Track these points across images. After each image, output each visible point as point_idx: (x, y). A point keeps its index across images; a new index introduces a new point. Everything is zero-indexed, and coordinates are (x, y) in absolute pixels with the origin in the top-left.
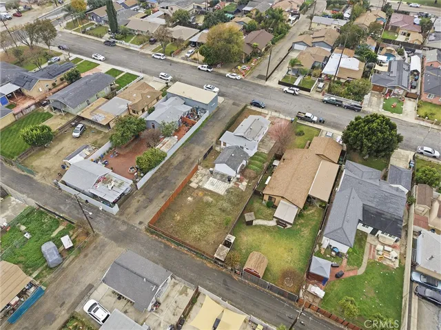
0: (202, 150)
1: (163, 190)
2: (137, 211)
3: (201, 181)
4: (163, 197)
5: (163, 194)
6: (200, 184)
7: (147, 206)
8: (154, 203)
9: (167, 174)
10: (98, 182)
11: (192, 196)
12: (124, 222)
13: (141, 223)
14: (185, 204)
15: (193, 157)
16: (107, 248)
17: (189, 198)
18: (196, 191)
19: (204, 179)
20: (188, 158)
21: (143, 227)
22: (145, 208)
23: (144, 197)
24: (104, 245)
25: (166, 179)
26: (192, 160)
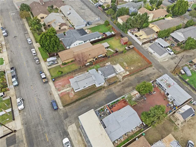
0: (114, 89)
1: (142, 77)
2: (154, 74)
3: (124, 73)
4: (143, 74)
5: (142, 76)
6: (125, 72)
7: (150, 74)
8: (147, 74)
12: (160, 72)
13: (154, 69)
14: (135, 68)
15: (121, 87)
16: (167, 67)
17: (132, 69)
18: (128, 70)
19: (122, 73)
20: (123, 88)
21: (153, 67)
23: (150, 78)
24: (168, 68)
26: (122, 86)
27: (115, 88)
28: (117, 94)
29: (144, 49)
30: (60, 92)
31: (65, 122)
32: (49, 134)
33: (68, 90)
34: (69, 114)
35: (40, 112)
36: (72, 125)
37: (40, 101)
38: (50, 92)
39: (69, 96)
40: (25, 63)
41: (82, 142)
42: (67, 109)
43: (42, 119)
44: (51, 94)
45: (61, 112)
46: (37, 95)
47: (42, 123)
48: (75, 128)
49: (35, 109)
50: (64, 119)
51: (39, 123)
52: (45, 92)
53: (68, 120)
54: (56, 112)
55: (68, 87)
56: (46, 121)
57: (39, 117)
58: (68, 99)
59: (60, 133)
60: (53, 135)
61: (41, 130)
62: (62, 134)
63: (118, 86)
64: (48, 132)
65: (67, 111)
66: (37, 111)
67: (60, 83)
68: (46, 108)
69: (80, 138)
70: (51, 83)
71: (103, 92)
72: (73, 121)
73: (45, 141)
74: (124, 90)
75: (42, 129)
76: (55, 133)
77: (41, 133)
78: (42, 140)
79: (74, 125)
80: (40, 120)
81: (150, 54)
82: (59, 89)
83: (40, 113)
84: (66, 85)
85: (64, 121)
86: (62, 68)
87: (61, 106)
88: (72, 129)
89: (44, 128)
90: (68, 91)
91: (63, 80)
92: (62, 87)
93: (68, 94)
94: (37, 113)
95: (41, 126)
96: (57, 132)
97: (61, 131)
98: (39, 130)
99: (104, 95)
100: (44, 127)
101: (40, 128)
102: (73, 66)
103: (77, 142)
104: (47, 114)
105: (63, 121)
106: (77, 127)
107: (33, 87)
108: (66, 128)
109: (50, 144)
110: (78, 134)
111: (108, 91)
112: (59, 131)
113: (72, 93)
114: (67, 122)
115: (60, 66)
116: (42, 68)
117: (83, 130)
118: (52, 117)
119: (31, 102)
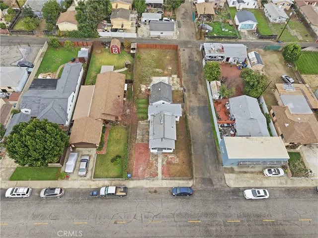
1: (189, 68)
2: (191, 54)
3: (173, 80)
4: (186, 64)
5: (187, 66)
6: (171, 78)
8: (187, 60)
9: (197, 76)
10: (223, 49)
11: (170, 69)
12: (191, 48)
13: (184, 50)
14: (170, 65)
16: (188, 38)
17: (171, 68)
18: (170, 73)
19: (171, 82)
21: (181, 49)
22: (189, 57)
24: (190, 38)
25: (195, 74)
26: (191, 93)
27: (191, 102)
28: (202, 105)
29: (146, 40)
30: (160, 175)
31: (218, 186)
32: (230, 217)
33: (163, 161)
34: (207, 176)
35: (184, 219)
36: (226, 177)
37: (162, 214)
38: (150, 192)
39: (174, 164)
40: (36, 223)
41: (255, 175)
42: (197, 177)
43: (199, 220)
44: (155, 192)
45: (199, 187)
46: (145, 217)
47: (207, 223)
48: (233, 176)
49: (175, 228)
50: (213, 186)
51: (206, 227)
52: (145, 200)
53: (215, 181)
54: (195, 194)
55: (157, 160)
56: (206, 215)
57: (194, 225)
58: (179, 168)
59: (233, 199)
60: (233, 211)
61: (219, 228)
62: (235, 197)
63: (189, 96)
64: (226, 216)
65: (200, 176)
66: (180, 226)
67: (141, 169)
68: (181, 208)
69: (248, 175)
70: (131, 184)
71: (190, 118)
72: (220, 175)
73: (238, 225)
74: (199, 94)
75: (217, 225)
76: (230, 206)
77: (223, 227)
78: (236, 230)
79: (227, 176)
80: (199, 225)
81: (157, 39)
82: (151, 174)
83: (185, 221)
84: (149, 160)
85: (215, 187)
86: (107, 153)
87: (188, 184)
88: (232, 181)
89: (216, 221)
90: (164, 163)
91: (137, 161)
92: (150, 168)
93: (169, 163)
94: (184, 226)
95: (212, 225)
96: (231, 203)
97: (231, 198)
98: (216, 230)
99: (196, 119)
100: (214, 221)
101: (213, 229)
102: (114, 134)
103: (253, 181)
104: (193, 209)
105: (215, 189)
106: (232, 173)
107: (121, 220)
108: (227, 189)
109: (245, 219)
110: (242, 175)
111: (192, 112)
112: (229, 199)
113: (171, 158)
114: (218, 184)
115: (98, 156)
116: (82, 190)
117: (247, 163)
118: (201, 203)
119: (156, 233)
